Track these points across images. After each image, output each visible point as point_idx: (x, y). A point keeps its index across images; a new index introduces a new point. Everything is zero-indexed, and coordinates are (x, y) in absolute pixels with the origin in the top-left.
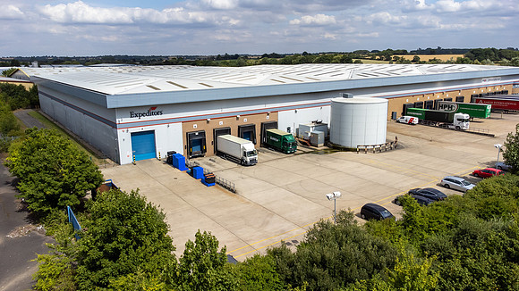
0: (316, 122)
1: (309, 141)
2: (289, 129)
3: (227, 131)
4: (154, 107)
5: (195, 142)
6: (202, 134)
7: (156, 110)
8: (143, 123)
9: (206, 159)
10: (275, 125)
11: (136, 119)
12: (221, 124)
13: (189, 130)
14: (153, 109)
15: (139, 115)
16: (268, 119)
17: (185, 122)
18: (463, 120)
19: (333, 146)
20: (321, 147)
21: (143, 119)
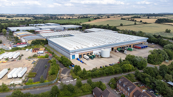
0: (99, 52)
1: (98, 56)
2: (95, 54)
8: (74, 54)
9: (82, 59)
12: (84, 53)
13: (80, 55)
14: (75, 52)
16: (91, 52)
19: (101, 57)
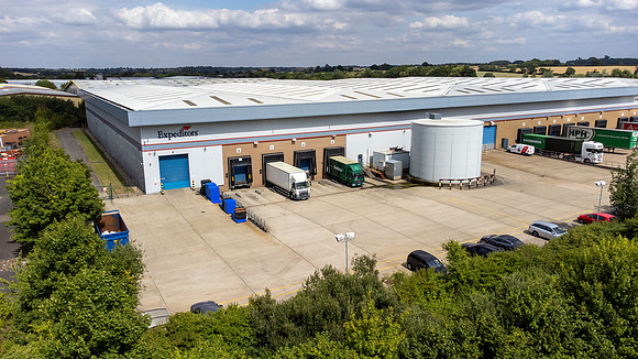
0: (396, 149)
1: (384, 172)
2: (360, 157)
3: (279, 157)
4: (187, 126)
5: (239, 170)
6: (248, 160)
7: (190, 130)
8: (174, 145)
9: (251, 191)
10: (341, 151)
11: (166, 140)
12: (272, 148)
13: (231, 155)
14: (186, 129)
15: (168, 136)
16: (333, 143)
17: (226, 145)
18: (594, 151)
19: (412, 179)
20: (398, 179)
21: (173, 140)
